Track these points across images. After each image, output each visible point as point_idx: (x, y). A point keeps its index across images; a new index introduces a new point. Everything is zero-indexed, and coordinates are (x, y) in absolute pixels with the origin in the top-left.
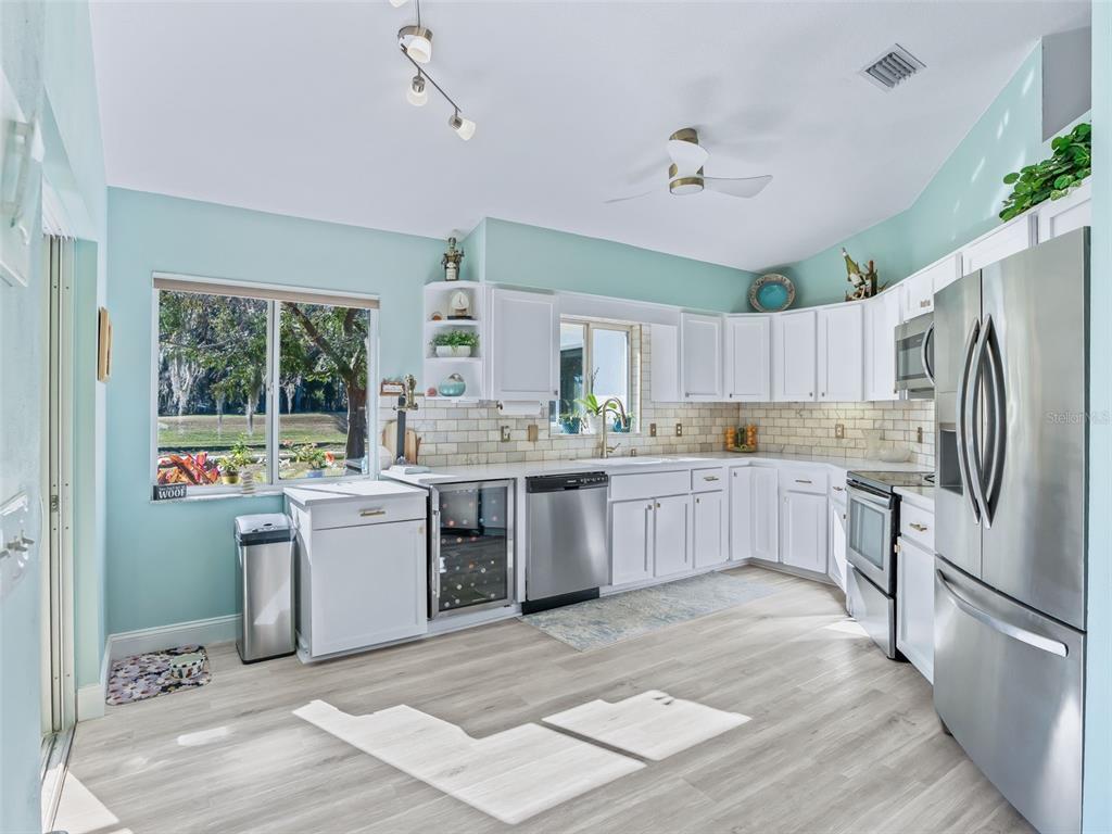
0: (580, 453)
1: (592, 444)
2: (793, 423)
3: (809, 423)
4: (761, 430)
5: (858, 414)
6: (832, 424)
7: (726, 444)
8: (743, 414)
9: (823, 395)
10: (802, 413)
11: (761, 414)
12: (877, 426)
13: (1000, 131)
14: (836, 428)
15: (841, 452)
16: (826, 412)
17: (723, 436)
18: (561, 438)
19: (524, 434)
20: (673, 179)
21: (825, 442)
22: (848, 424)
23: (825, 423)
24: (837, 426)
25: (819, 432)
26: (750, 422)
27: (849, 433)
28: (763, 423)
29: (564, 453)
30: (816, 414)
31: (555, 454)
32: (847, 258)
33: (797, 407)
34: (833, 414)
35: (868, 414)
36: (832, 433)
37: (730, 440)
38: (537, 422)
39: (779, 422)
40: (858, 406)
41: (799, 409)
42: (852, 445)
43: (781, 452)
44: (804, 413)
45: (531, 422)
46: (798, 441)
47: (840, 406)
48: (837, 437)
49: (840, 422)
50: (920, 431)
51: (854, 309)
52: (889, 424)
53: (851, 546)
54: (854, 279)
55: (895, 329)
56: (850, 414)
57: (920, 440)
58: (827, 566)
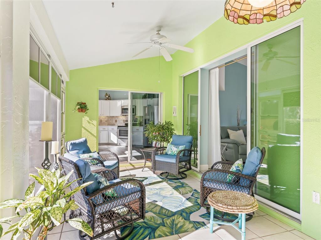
32: (106, 93)
47: (101, 117)
49: (101, 119)
50: (116, 121)
51: (108, 101)
52: (109, 120)
53: (119, 135)
54: (107, 97)
55: (122, 107)
56: (103, 118)
57: (116, 122)
58: (108, 141)
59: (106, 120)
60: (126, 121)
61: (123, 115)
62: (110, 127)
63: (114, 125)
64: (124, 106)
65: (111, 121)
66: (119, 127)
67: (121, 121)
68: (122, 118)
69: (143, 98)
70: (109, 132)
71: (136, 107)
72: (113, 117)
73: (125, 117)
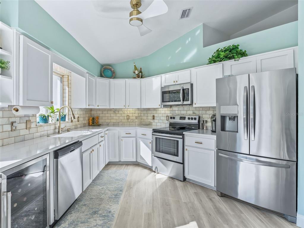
0: (49, 132)
1: (52, 127)
2: (112, 115)
3: (118, 115)
4: (100, 118)
5: (134, 112)
6: (126, 115)
7: (89, 123)
8: (93, 112)
9: (128, 106)
10: (115, 112)
11: (100, 112)
12: (139, 115)
13: (187, 42)
14: (127, 117)
15: (128, 123)
16: (123, 111)
17: (88, 121)
18: (41, 126)
19: (23, 126)
20: (132, 17)
21: (123, 121)
22: (130, 115)
23: (123, 115)
24: (127, 116)
25: (121, 118)
26: (96, 115)
27: (131, 118)
28: (101, 115)
29: (42, 133)
30: (120, 112)
31: (38, 134)
32: (135, 66)
33: (113, 110)
34: (126, 112)
35: (136, 112)
36: (126, 118)
37: (91, 122)
38: (31, 118)
39: (107, 115)
40: (133, 110)
41: (115, 111)
42: (132, 121)
43: (108, 125)
44: (117, 112)
45: (27, 119)
46: (114, 121)
47: (128, 110)
48: (127, 119)
49: (128, 114)
50: (154, 116)
51: (138, 81)
52: (142, 115)
53: (156, 151)
54: (137, 72)
55: (162, 88)
56: (131, 112)
57: (154, 119)
58: (136, 159)
59: (137, 115)
60: (171, 118)
61: (165, 106)
62: (141, 130)
63: (148, 125)
64: (165, 87)
65: (145, 118)
66: (155, 131)
67: (162, 118)
68: (163, 112)
69: (210, 63)
70: (138, 139)
71: (192, 85)
72: (149, 109)
73: (169, 109)
